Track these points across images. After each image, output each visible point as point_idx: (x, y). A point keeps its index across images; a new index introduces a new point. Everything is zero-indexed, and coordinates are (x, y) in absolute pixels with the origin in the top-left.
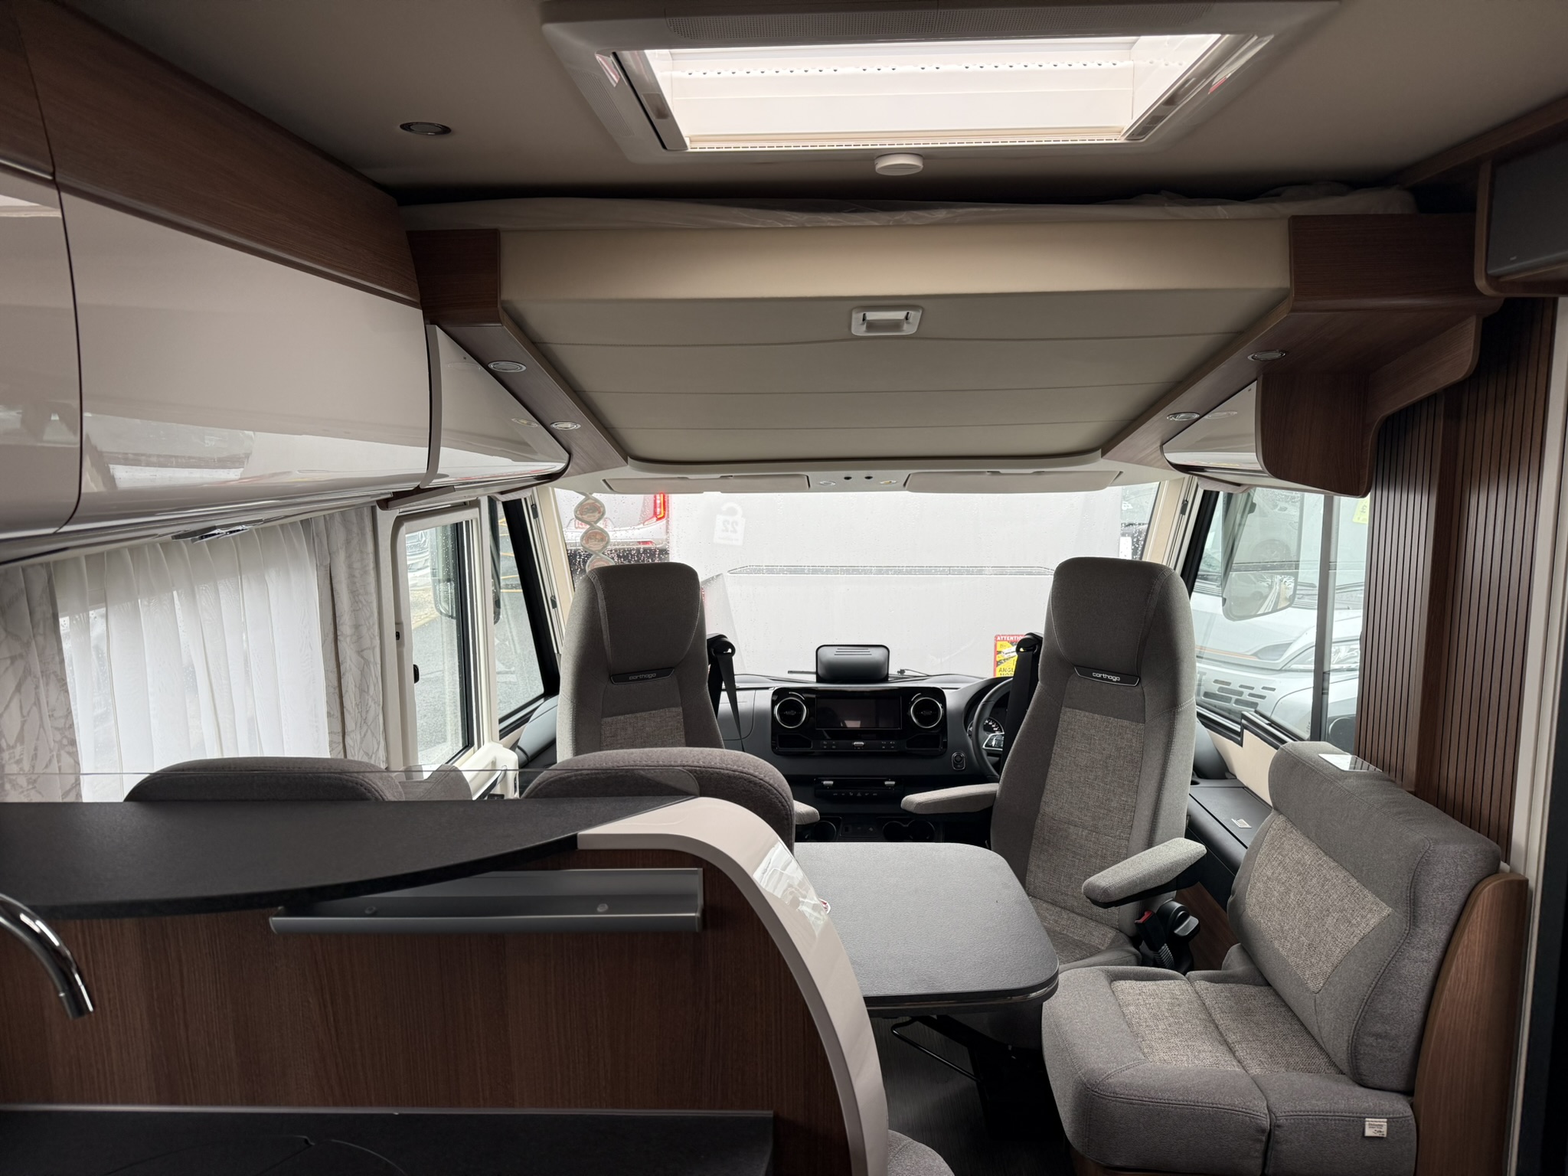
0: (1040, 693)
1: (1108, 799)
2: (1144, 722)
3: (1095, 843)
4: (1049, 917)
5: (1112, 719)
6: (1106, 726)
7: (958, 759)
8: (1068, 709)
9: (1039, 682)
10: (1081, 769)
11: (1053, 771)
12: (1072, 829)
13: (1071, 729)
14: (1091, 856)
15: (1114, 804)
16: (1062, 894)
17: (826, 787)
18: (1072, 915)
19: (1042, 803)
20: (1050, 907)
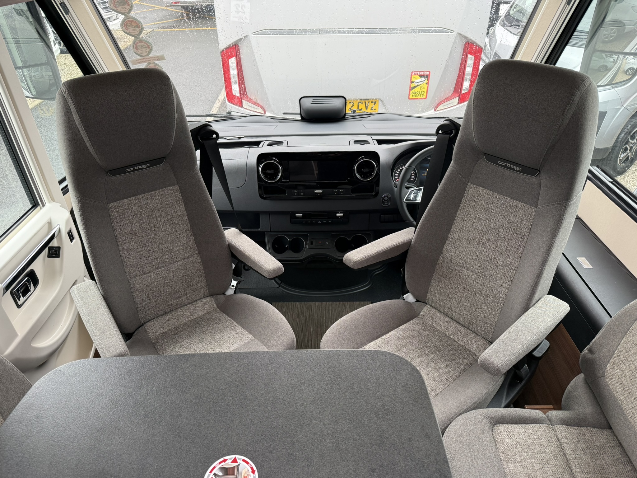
0: (452, 171)
1: (496, 257)
2: (536, 206)
3: (481, 285)
4: (441, 324)
5: (509, 199)
6: (503, 204)
7: (386, 199)
8: (473, 186)
9: (452, 162)
10: (477, 232)
11: (454, 229)
12: (464, 271)
13: (473, 201)
14: (476, 293)
15: (501, 262)
16: (452, 311)
17: (298, 218)
18: (458, 326)
19: (444, 249)
20: (443, 317)
